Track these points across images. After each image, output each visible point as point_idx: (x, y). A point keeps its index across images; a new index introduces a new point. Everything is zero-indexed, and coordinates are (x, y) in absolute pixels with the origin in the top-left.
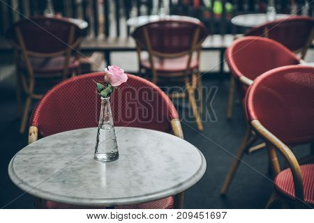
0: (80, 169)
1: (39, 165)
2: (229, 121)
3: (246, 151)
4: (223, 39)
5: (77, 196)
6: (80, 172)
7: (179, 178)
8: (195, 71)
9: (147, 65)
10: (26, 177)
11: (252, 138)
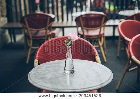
0: (58, 77)
1: (41, 75)
2: (118, 57)
3: (127, 70)
4: (114, 22)
5: (58, 88)
6: (58, 78)
7: (101, 81)
8: (103, 35)
9: (82, 33)
10: (36, 80)
11: (130, 65)
